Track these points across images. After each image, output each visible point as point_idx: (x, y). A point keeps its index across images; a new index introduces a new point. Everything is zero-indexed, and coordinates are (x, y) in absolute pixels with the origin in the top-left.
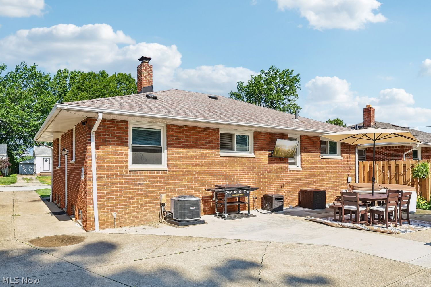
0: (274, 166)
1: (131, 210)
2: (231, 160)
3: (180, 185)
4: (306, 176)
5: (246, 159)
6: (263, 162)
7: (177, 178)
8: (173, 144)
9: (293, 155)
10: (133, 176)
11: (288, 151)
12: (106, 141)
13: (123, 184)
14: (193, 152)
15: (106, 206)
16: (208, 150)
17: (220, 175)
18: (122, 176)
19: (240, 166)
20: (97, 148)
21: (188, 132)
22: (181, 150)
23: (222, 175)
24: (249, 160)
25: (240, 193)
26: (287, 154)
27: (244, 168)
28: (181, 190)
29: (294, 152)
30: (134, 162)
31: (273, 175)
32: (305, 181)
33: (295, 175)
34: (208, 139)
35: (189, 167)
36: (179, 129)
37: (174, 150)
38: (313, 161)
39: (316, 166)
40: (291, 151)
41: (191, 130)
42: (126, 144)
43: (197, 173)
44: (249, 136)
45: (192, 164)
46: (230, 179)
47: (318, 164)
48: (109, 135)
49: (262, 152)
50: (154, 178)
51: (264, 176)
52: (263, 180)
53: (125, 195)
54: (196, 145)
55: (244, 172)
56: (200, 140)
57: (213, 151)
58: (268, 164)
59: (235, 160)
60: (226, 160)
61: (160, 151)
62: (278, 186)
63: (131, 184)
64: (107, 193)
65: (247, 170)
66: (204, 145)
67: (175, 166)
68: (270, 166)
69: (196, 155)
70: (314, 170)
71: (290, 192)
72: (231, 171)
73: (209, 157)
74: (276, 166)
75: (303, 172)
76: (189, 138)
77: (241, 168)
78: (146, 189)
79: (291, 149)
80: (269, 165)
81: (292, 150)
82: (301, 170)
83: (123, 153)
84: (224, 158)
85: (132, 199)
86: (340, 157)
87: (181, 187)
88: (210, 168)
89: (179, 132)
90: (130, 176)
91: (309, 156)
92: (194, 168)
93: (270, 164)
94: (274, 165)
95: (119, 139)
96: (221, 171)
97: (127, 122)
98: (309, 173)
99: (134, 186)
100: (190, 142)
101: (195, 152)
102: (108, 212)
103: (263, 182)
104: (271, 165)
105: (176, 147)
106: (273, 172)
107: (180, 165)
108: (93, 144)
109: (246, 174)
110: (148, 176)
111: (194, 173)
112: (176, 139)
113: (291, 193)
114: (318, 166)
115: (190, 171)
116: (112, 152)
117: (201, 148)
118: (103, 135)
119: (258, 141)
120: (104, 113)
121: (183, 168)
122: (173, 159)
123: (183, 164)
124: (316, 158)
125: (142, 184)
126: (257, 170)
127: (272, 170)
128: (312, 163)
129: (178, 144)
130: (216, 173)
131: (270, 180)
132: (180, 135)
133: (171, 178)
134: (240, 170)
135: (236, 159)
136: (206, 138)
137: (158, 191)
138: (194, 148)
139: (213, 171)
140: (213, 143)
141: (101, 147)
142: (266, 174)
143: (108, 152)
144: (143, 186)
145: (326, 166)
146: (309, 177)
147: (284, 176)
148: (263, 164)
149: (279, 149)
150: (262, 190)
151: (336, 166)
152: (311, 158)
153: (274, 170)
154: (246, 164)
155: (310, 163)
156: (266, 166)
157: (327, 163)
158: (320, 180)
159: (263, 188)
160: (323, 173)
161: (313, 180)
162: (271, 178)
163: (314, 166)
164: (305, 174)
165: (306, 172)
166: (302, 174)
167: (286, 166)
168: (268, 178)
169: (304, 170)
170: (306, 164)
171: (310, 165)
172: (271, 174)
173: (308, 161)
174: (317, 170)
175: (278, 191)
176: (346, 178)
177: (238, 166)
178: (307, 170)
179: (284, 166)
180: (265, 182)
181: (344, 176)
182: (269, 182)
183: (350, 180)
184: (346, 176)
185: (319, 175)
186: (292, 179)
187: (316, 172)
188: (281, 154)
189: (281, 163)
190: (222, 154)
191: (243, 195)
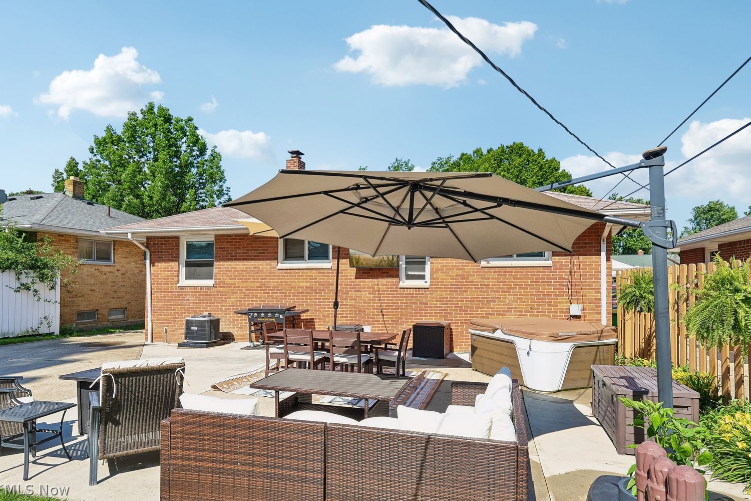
0: (369, 282)
1: (179, 326)
2: (293, 273)
3: (228, 303)
4: (441, 300)
5: (316, 272)
6: (347, 276)
7: (224, 295)
8: (220, 256)
10: (181, 292)
12: (159, 257)
13: (173, 300)
14: (242, 265)
15: (159, 320)
16: (261, 262)
17: (277, 293)
18: (172, 292)
19: (307, 282)
20: (152, 264)
21: (237, 242)
22: (229, 263)
23: (280, 293)
24: (322, 273)
26: (380, 263)
27: (313, 284)
28: (228, 309)
29: (393, 259)
30: (189, 277)
31: (365, 295)
32: (437, 307)
33: (412, 297)
34: (261, 247)
35: (238, 282)
36: (227, 239)
37: (222, 263)
38: (461, 272)
39: (466, 282)
40: (386, 258)
41: (241, 239)
42: (176, 258)
43: (248, 290)
45: (241, 279)
46: (292, 299)
47: (476, 278)
48: (162, 252)
49: (344, 261)
50: (201, 295)
51: (349, 297)
52: (347, 302)
53: (174, 310)
54: (247, 256)
55: (314, 290)
56: (251, 250)
57: (269, 262)
58: (356, 278)
59: (299, 273)
60: (285, 273)
61: (211, 265)
62: (376, 313)
63: (180, 300)
64: (160, 307)
65: (318, 288)
66: (256, 256)
67: (222, 282)
68: (361, 282)
69: (246, 268)
70: (462, 288)
71: (403, 324)
72: (293, 287)
73: (263, 271)
74: (371, 282)
75: (433, 291)
76: (239, 248)
77: (308, 285)
78: (194, 305)
80: (357, 280)
81: (388, 257)
82: (428, 288)
83: (173, 268)
84: (283, 271)
85: (180, 315)
86: (549, 263)
87: (229, 306)
88: (264, 284)
89: (227, 242)
90: (179, 292)
91: (448, 263)
92: (244, 284)
93: (361, 278)
94: (367, 280)
95: (170, 255)
96: (279, 287)
97: (178, 238)
98: (449, 294)
99: (183, 302)
100: (240, 253)
101: (244, 265)
102: (161, 326)
104: (361, 280)
105: (224, 260)
106: (365, 291)
107: (228, 281)
108: (148, 262)
109: (318, 293)
110: (195, 292)
111: (244, 290)
112: (223, 251)
113: (404, 326)
114: (473, 282)
115: (239, 287)
116: (164, 268)
117: (252, 259)
118: (157, 252)
120: (132, 233)
121: (231, 284)
122: (220, 273)
123: (230, 279)
125: (189, 300)
127: (364, 288)
128: (457, 276)
129: (226, 256)
130: (271, 290)
131: (361, 303)
132: (228, 245)
133: (218, 295)
134: (307, 287)
135: (301, 271)
136: (259, 247)
137: (204, 308)
138: (244, 259)
139: (268, 287)
140: (269, 253)
141: (156, 264)
142: (353, 294)
143: (161, 268)
144: (190, 303)
145: (498, 282)
146: (449, 301)
147: (389, 297)
148: (347, 279)
149: (359, 257)
150: (344, 317)
151: (531, 282)
152: (454, 266)
153: (368, 288)
154: (316, 279)
155: (450, 276)
156: (352, 282)
157: (501, 275)
158: (479, 307)
159: (346, 314)
160: (488, 295)
161: (459, 307)
162: (363, 300)
163: (463, 282)
164: (438, 294)
165: (441, 291)
166: (430, 294)
167: (393, 282)
168: (356, 300)
169: (435, 288)
170: (442, 279)
171: (451, 279)
172: (363, 293)
173: (446, 273)
174: (472, 288)
175: (376, 321)
176: (563, 305)
177: (303, 282)
178: (442, 288)
179: (389, 282)
180: (350, 305)
181: (559, 302)
182: (358, 306)
183: (575, 309)
184: (566, 303)
185: (475, 298)
186: (408, 303)
187: (467, 291)
188: (367, 264)
189: (383, 277)
190: (280, 266)
191: (274, 320)
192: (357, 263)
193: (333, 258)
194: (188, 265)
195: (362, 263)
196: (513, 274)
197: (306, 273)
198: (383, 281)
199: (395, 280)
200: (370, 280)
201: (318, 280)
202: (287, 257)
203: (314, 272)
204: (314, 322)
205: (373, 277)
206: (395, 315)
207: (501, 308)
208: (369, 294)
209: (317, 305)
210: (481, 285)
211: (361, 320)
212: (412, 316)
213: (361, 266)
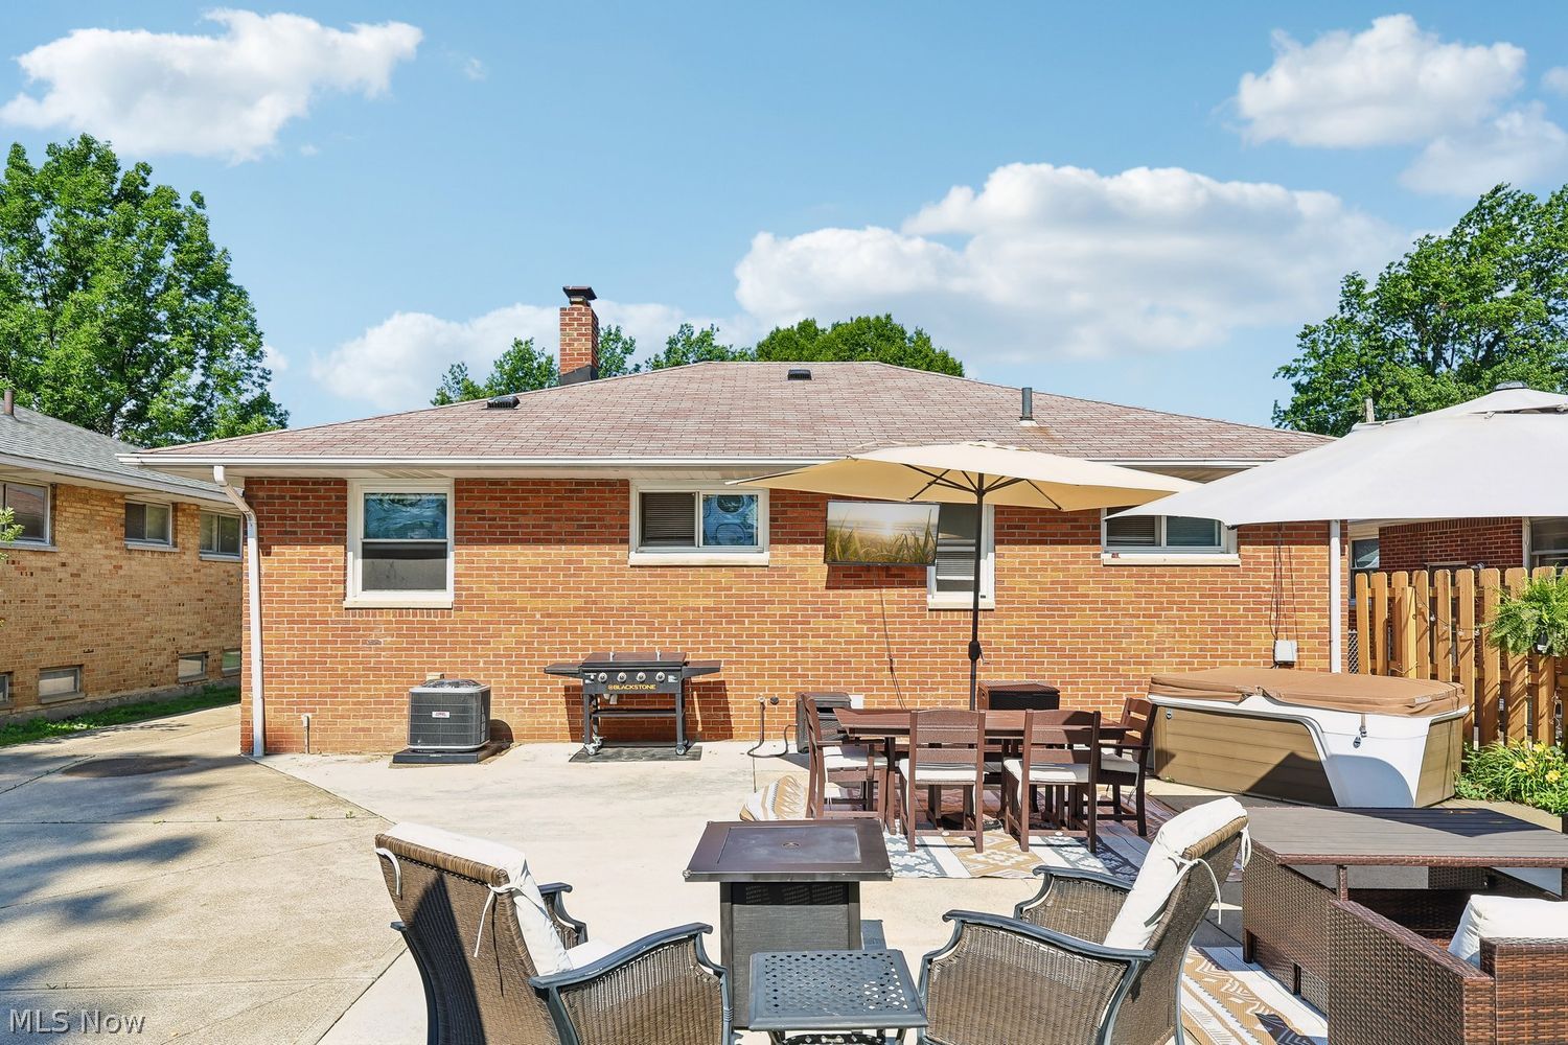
0: (858, 596)
1: (348, 710)
2: (671, 576)
3: (493, 649)
4: (1019, 634)
5: (731, 573)
6: (806, 582)
7: (482, 629)
8: (471, 533)
9: (927, 555)
10: (355, 622)
11: (899, 543)
12: (286, 533)
13: (329, 642)
14: (534, 555)
15: (285, 696)
16: (586, 549)
17: (630, 623)
18: (326, 622)
19: (706, 596)
20: (264, 549)
21: (518, 498)
22: (497, 549)
23: (637, 623)
24: (745, 576)
25: (642, 683)
26: (897, 553)
27: (722, 602)
28: (494, 663)
29: (926, 543)
30: (370, 583)
31: (850, 625)
32: (1012, 650)
33: (957, 630)
34: (586, 512)
35: (521, 597)
36: (491, 491)
37: (475, 549)
38: (1061, 576)
39: (1072, 596)
40: (911, 541)
41: (530, 491)
42: (338, 536)
43: (549, 616)
45: (530, 589)
46: (669, 636)
47: (1091, 589)
48: (294, 519)
49: (800, 548)
50: (413, 629)
51: (811, 630)
52: (807, 642)
53: (333, 669)
54: (546, 534)
55: (726, 616)
56: (558, 520)
57: (606, 548)
58: (827, 588)
59: (687, 576)
60: (650, 576)
61: (440, 553)
62: (875, 666)
63: (351, 642)
64: (289, 663)
65: (734, 609)
66: (572, 534)
67: (478, 596)
68: (840, 596)
69: (544, 562)
70: (1062, 610)
71: (937, 689)
72: (671, 609)
73: (590, 569)
74: (864, 596)
75: (1003, 616)
76: (524, 513)
77: (710, 603)
78: (392, 656)
79: (908, 533)
80: (831, 592)
81: (917, 539)
82: (993, 610)
83: (330, 561)
84: (647, 572)
85: (351, 682)
86: (1232, 558)
87: (495, 656)
88: (595, 603)
89: (491, 498)
90: (347, 622)
91: (1034, 556)
92: (539, 604)
93: (838, 588)
94: (853, 592)
95: (321, 526)
96: (634, 609)
97: (342, 483)
98: (1038, 623)
99: (359, 649)
100: (527, 526)
101: (540, 555)
102: (292, 710)
103: (806, 649)
104: (841, 591)
105: (481, 542)
106: (850, 616)
107: (493, 593)
108: (252, 543)
109: (734, 623)
110: (397, 622)
111: (538, 616)
112: (479, 519)
113: (940, 692)
114: (1087, 596)
115: (525, 609)
116: (301, 561)
117: (561, 542)
118: (280, 518)
119: (785, 512)
121: (503, 602)
122: (471, 575)
123: (500, 589)
124: (1076, 563)
125: (379, 643)
126: (781, 609)
127: (848, 609)
128: (1052, 583)
129: (487, 533)
130: (613, 616)
131: (840, 643)
132: (495, 506)
133: (466, 629)
134: (705, 609)
135: (690, 572)
136: (579, 512)
138: (537, 541)
139: (605, 609)
140: (606, 527)
141: (275, 549)
142: (819, 623)
143: (291, 561)
144: (383, 650)
145: (1137, 596)
146: (1037, 636)
147: (905, 630)
148: (805, 589)
149: (850, 536)
150: (799, 676)
151: (1201, 596)
152: (1048, 563)
153: (856, 609)
154: (730, 589)
155: (1039, 583)
156: (819, 596)
157: (1143, 583)
158: (1097, 650)
159: (804, 669)
160: (1116, 623)
161: (1057, 650)
162: (844, 636)
163: (1065, 596)
164: (1012, 623)
165: (1020, 616)
166: (996, 623)
167: (914, 596)
168: (829, 636)
169: (1007, 609)
170: (1020, 589)
171: (1041, 589)
172: (845, 623)
173: (1030, 576)
174: (1084, 610)
175: (876, 683)
176: (1261, 643)
177: (698, 596)
178: (1022, 610)
179: (905, 596)
180: (813, 650)
181: (1254, 637)
182: (834, 650)
183: (1286, 650)
184: (1266, 637)
185: (1092, 630)
186: (947, 643)
187: (1073, 616)
188: (867, 554)
189: (891, 585)
190: (636, 558)
191: (652, 687)
192: (844, 550)
193: (774, 541)
194: (369, 553)
195: (856, 551)
196: (1166, 580)
197: (703, 576)
198: (892, 594)
199: (917, 592)
200: (862, 591)
201: (733, 592)
202: (649, 538)
203: (724, 577)
204: (726, 690)
205: (868, 585)
206: (919, 670)
207: (1143, 650)
208: (857, 622)
209: (733, 649)
210: (1103, 602)
211: (839, 683)
212: (958, 670)
213: (854, 559)
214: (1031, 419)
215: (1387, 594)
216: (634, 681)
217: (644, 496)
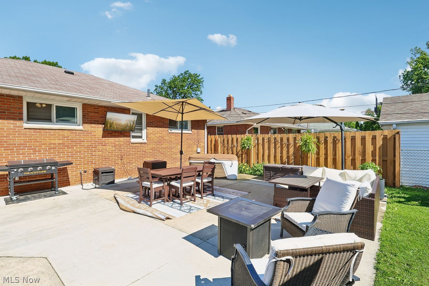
0: (112, 140)
2: (44, 132)
4: (152, 149)
5: (69, 132)
6: (96, 135)
9: (132, 129)
11: (126, 125)
17: (24, 149)
19: (59, 139)
23: (28, 149)
24: (74, 133)
25: (40, 170)
26: (125, 128)
27: (65, 142)
29: (133, 126)
31: (109, 148)
32: (151, 152)
33: (138, 148)
38: (161, 135)
39: (163, 140)
40: (129, 125)
44: (77, 108)
46: (43, 153)
47: (166, 138)
49: (93, 125)
51: (97, 149)
52: (96, 153)
55: (67, 146)
58: (102, 137)
60: (34, 132)
62: (117, 159)
65: (70, 144)
68: (106, 140)
70: (161, 143)
71: (133, 164)
72: (44, 144)
74: (114, 140)
75: (149, 144)
77: (61, 142)
79: (129, 122)
80: (104, 138)
81: (131, 124)
82: (146, 143)
84: (32, 131)
86: (190, 132)
88: (6, 142)
91: (156, 130)
94: (110, 138)
96: (26, 144)
98: (156, 146)
103: (96, 155)
104: (107, 138)
106: (109, 145)
109: (70, 148)
113: (134, 164)
119: (88, 114)
124: (164, 132)
126: (87, 143)
127: (109, 143)
128: (159, 136)
130: (16, 147)
131: (106, 153)
135: (52, 131)
139: (11, 144)
142: (100, 147)
145: (175, 140)
146: (156, 149)
147: (125, 149)
148: (95, 137)
149: (113, 123)
150: (94, 163)
151: (186, 140)
152: (158, 132)
153: (111, 143)
154: (68, 137)
155: (156, 136)
156: (100, 139)
157: (176, 137)
158: (168, 152)
159: (95, 161)
160: (171, 146)
161: (160, 152)
162: (107, 151)
163: (162, 140)
164: (151, 146)
165: (152, 144)
166: (147, 146)
167: (127, 140)
168: (103, 151)
169: (150, 143)
170: (152, 138)
171: (157, 138)
172: (108, 147)
173: (154, 135)
174: (165, 143)
175: (117, 163)
176: (195, 149)
177: (56, 140)
178: (153, 143)
179: (125, 139)
180: (98, 155)
181: (194, 148)
182: (105, 155)
183: (199, 151)
184: (196, 148)
185: (167, 147)
186: (136, 152)
187: (163, 144)
188: (117, 128)
189: (121, 137)
190: (26, 125)
191: (45, 172)
192: (110, 126)
193: (84, 122)
195: (114, 127)
197: (58, 133)
198: (122, 139)
199: (128, 138)
200: (113, 138)
201: (70, 138)
202: (30, 119)
203: (66, 133)
204: (67, 170)
205: (115, 136)
206: (128, 159)
207: (176, 151)
208: (112, 147)
209: (70, 157)
210: (169, 141)
211: (106, 164)
212: (138, 158)
213: (113, 129)
214: (150, 97)
215: (214, 139)
216: (37, 170)
217: (28, 103)
